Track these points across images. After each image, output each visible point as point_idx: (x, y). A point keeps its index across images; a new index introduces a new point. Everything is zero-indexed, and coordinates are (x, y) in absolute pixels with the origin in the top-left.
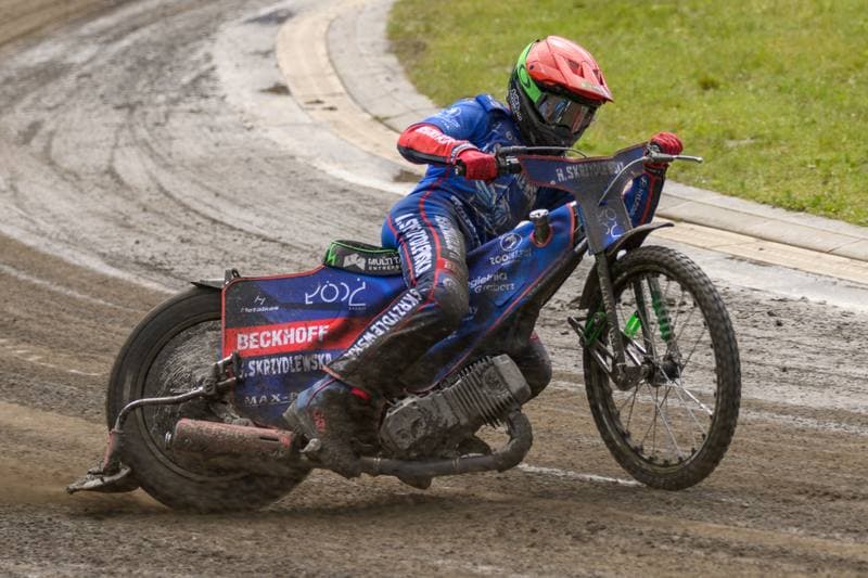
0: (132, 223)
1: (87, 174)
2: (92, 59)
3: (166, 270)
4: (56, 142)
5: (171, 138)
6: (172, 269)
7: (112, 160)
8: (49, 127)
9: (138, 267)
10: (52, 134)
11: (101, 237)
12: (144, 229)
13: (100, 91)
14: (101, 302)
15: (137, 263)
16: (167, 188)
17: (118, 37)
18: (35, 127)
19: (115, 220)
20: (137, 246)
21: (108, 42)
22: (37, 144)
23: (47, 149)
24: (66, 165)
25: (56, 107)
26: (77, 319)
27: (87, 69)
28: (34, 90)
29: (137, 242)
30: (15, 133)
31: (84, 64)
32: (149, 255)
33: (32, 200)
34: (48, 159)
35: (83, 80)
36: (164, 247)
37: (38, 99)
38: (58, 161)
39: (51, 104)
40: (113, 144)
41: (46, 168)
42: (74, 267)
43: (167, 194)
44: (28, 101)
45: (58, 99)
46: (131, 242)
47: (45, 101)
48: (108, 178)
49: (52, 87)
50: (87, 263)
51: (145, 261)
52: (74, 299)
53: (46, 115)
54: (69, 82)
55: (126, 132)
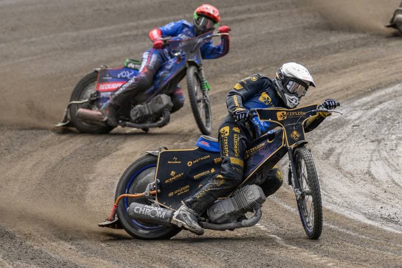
0: (379, 198)
1: (357, 174)
2: (359, 118)
3: (396, 221)
4: (342, 158)
5: (398, 157)
6: (399, 221)
7: (369, 167)
8: (338, 151)
9: (382, 220)
10: (340, 154)
11: (364, 205)
12: (385, 201)
13: (364, 133)
14: (363, 237)
15: (382, 218)
16: (397, 181)
17: (372, 107)
18: (331, 151)
19: (371, 196)
20: (381, 210)
21: (367, 109)
22: (332, 159)
23: (337, 161)
24: (346, 170)
25: (342, 141)
26: (352, 245)
27: (357, 122)
28: (331, 132)
29: (382, 208)
30: (322, 153)
31: (355, 120)
32: (387, 214)
33: (330, 186)
34: (338, 167)
35: (355, 127)
36: (395, 210)
37: (333, 137)
38: (343, 168)
39: (339, 140)
40: (370, 159)
41: (337, 171)
42: (350, 219)
43: (396, 184)
44: (328, 138)
45: (343, 137)
46: (378, 207)
47: (336, 138)
48: (367, 176)
49: (340, 131)
50: (357, 217)
51: (386, 217)
52: (351, 235)
53: (337, 145)
54: (349, 128)
55: (376, 153)
